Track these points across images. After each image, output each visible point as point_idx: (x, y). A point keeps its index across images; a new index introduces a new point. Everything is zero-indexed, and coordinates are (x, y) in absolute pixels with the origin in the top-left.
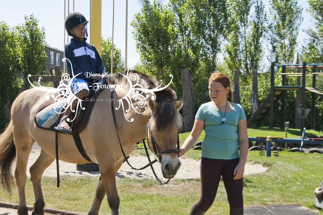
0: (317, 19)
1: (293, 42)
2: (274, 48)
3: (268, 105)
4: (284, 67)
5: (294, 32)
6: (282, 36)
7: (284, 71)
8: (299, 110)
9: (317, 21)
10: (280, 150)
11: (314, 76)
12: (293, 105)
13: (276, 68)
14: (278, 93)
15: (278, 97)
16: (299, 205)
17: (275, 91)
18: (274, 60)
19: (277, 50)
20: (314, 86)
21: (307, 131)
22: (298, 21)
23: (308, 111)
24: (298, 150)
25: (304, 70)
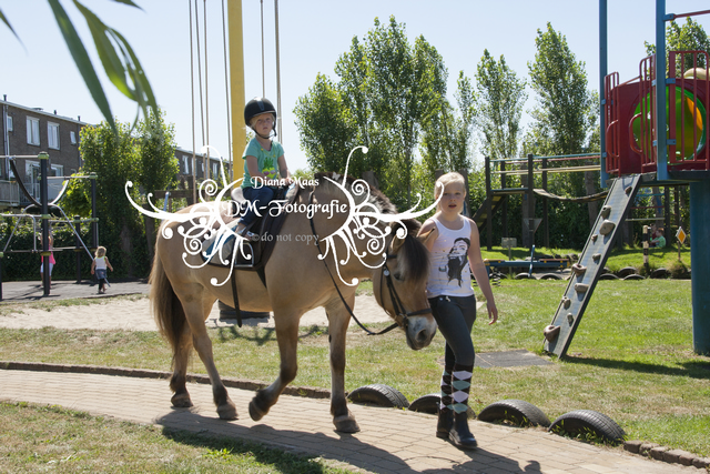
0: (543, 95)
1: (514, 128)
2: (488, 137)
3: (485, 216)
4: (503, 163)
5: (516, 115)
6: (499, 121)
7: (503, 169)
8: (526, 221)
9: (544, 99)
10: (502, 277)
11: (544, 174)
12: (518, 214)
13: (492, 164)
14: (497, 199)
15: (497, 204)
16: (525, 351)
17: (492, 196)
18: (489, 154)
19: (493, 139)
20: (545, 187)
21: (537, 250)
22: (520, 100)
23: (538, 221)
24: (526, 277)
25: (530, 165)
